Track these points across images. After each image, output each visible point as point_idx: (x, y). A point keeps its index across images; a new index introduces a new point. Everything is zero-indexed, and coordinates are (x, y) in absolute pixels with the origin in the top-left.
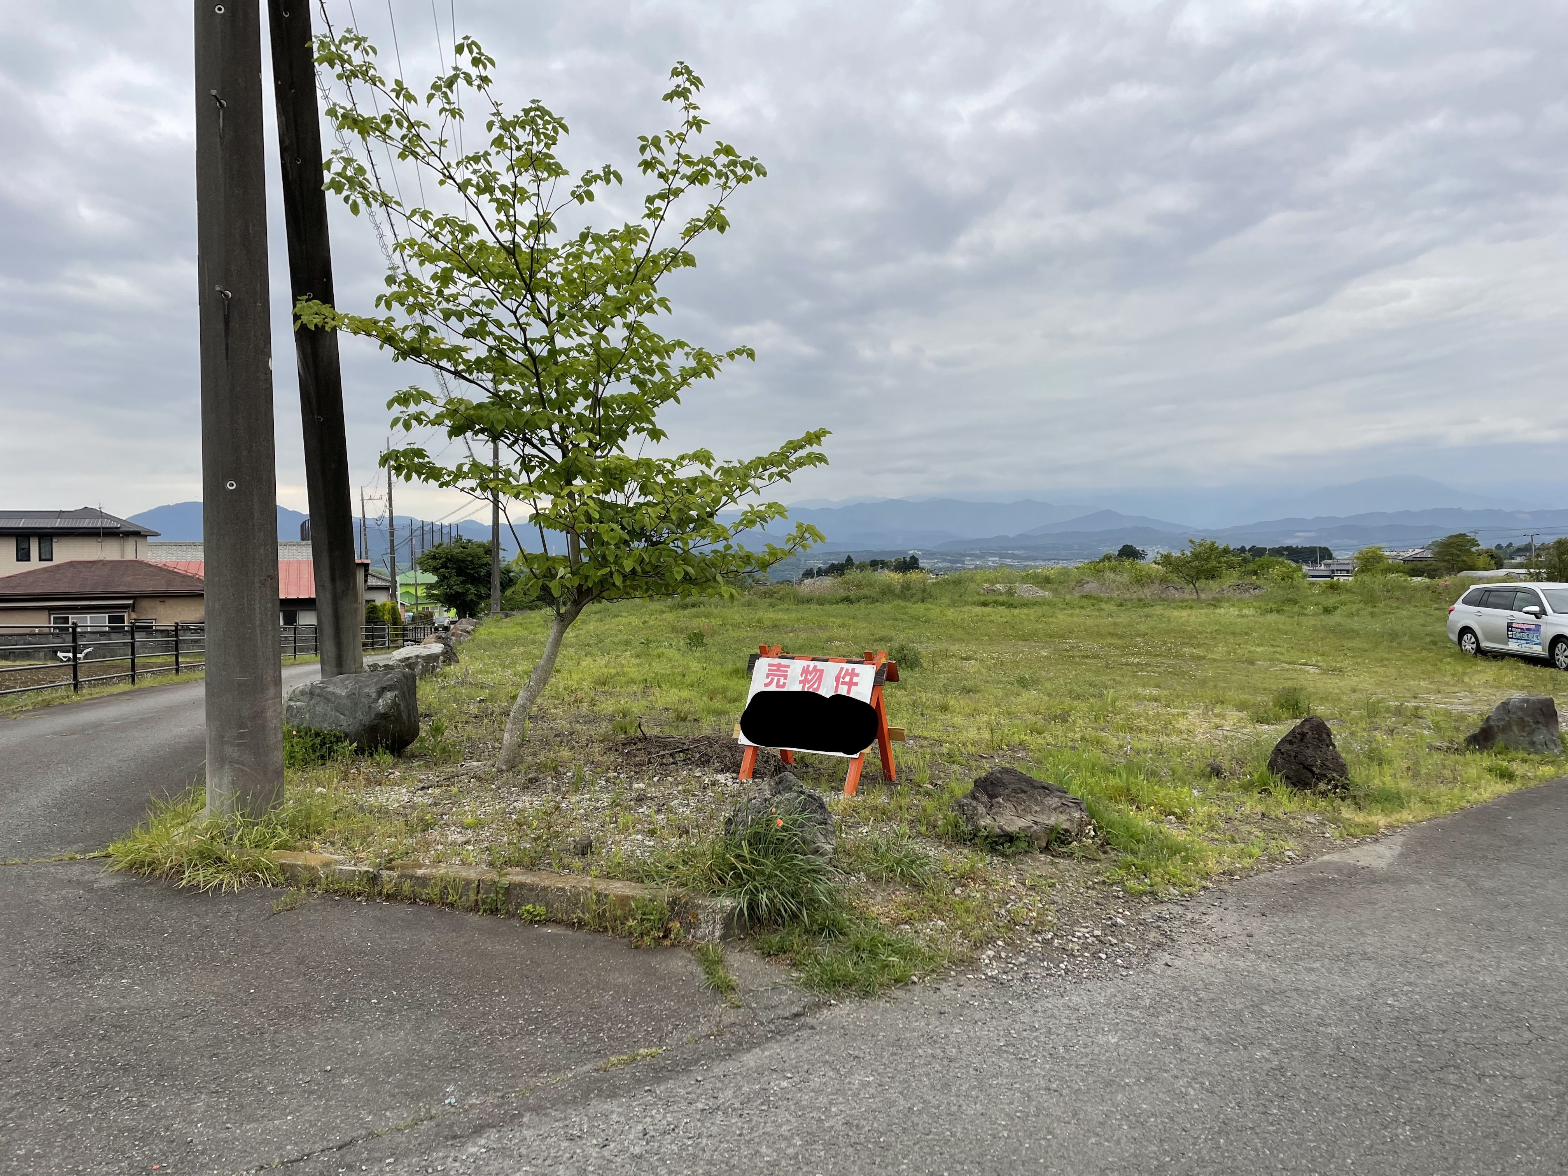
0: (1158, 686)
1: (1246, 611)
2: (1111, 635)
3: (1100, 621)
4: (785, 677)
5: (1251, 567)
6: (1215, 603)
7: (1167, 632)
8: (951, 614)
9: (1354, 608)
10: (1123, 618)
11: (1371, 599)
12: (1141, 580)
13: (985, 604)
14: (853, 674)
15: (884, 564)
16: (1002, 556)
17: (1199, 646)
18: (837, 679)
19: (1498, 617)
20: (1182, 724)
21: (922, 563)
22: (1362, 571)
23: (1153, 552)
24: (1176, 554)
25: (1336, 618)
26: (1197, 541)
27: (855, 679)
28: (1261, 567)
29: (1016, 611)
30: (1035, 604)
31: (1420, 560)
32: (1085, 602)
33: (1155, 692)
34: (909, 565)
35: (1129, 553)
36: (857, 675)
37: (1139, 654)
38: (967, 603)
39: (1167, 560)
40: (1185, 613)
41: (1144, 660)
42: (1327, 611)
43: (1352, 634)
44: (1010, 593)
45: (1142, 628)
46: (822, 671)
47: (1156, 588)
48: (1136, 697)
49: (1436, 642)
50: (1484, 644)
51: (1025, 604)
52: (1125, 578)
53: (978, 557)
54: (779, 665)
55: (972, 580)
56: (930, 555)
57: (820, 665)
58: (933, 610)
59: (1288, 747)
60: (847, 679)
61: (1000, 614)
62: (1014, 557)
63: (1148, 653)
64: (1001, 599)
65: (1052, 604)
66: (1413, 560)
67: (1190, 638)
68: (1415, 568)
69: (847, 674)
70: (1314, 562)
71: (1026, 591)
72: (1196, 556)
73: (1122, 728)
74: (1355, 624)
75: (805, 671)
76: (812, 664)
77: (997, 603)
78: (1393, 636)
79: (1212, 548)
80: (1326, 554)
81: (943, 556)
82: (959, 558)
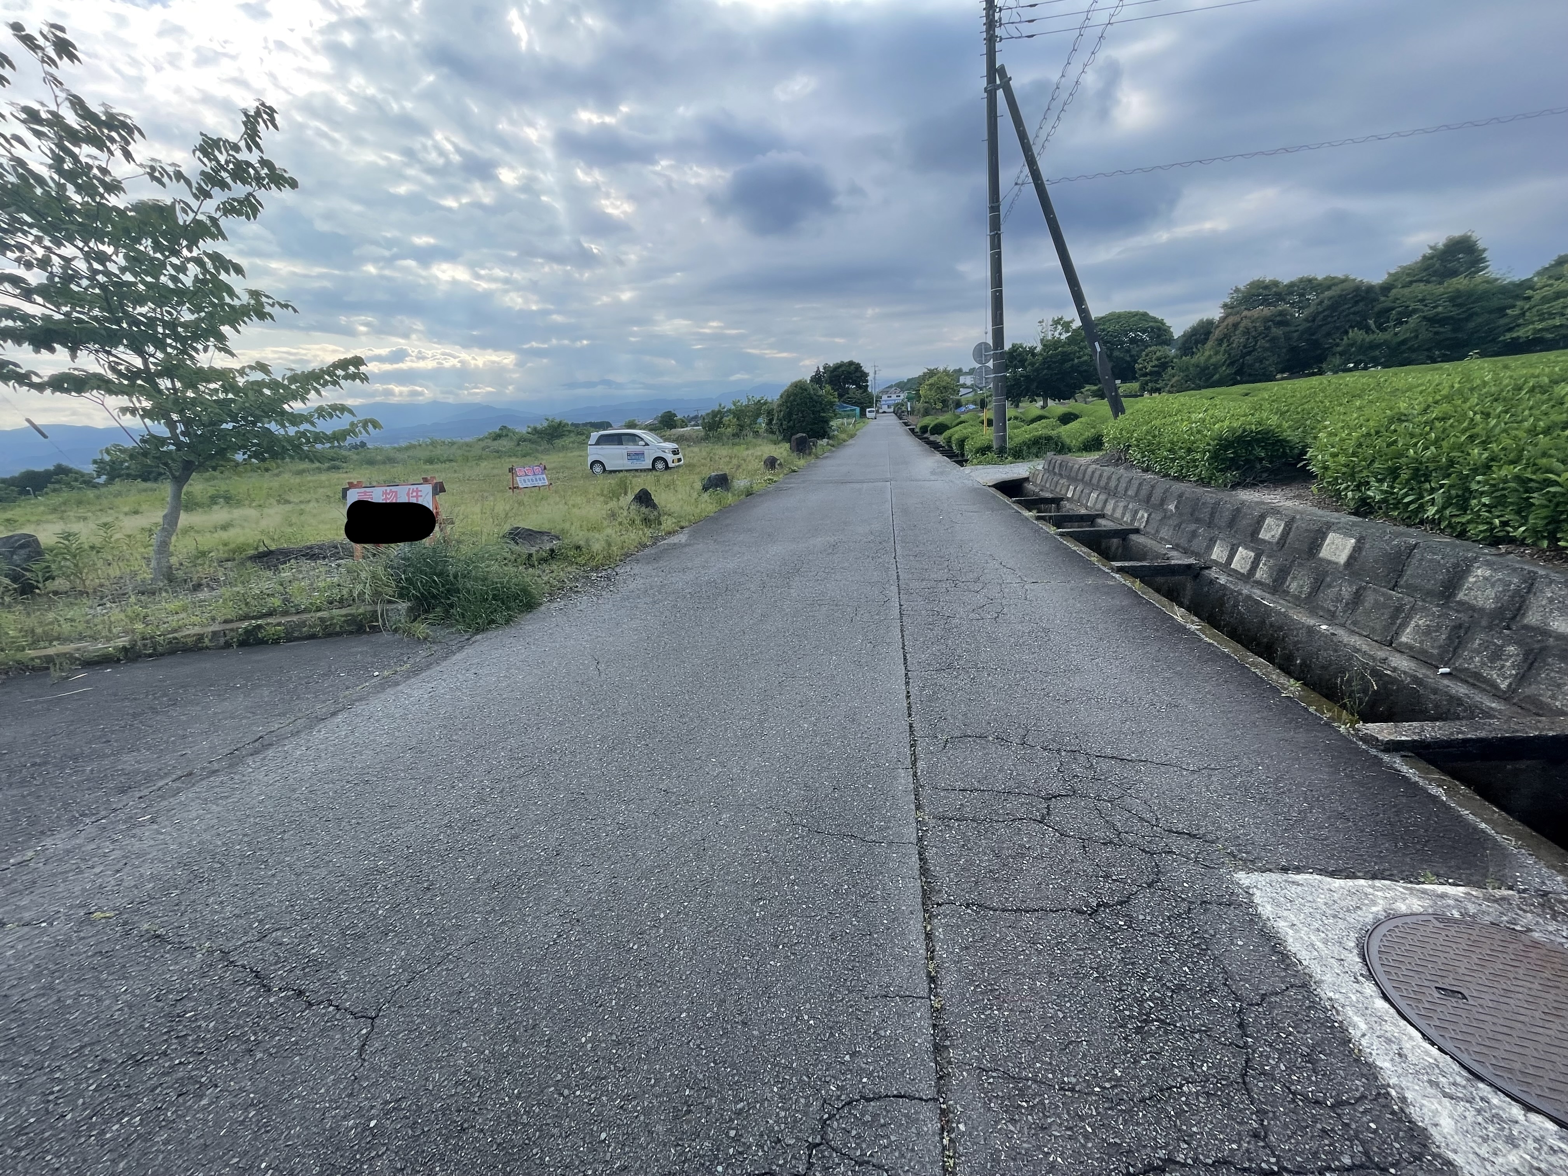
14: (418, 491)
18: (408, 494)
27: (420, 494)
36: (421, 491)
60: (414, 494)
69: (414, 491)
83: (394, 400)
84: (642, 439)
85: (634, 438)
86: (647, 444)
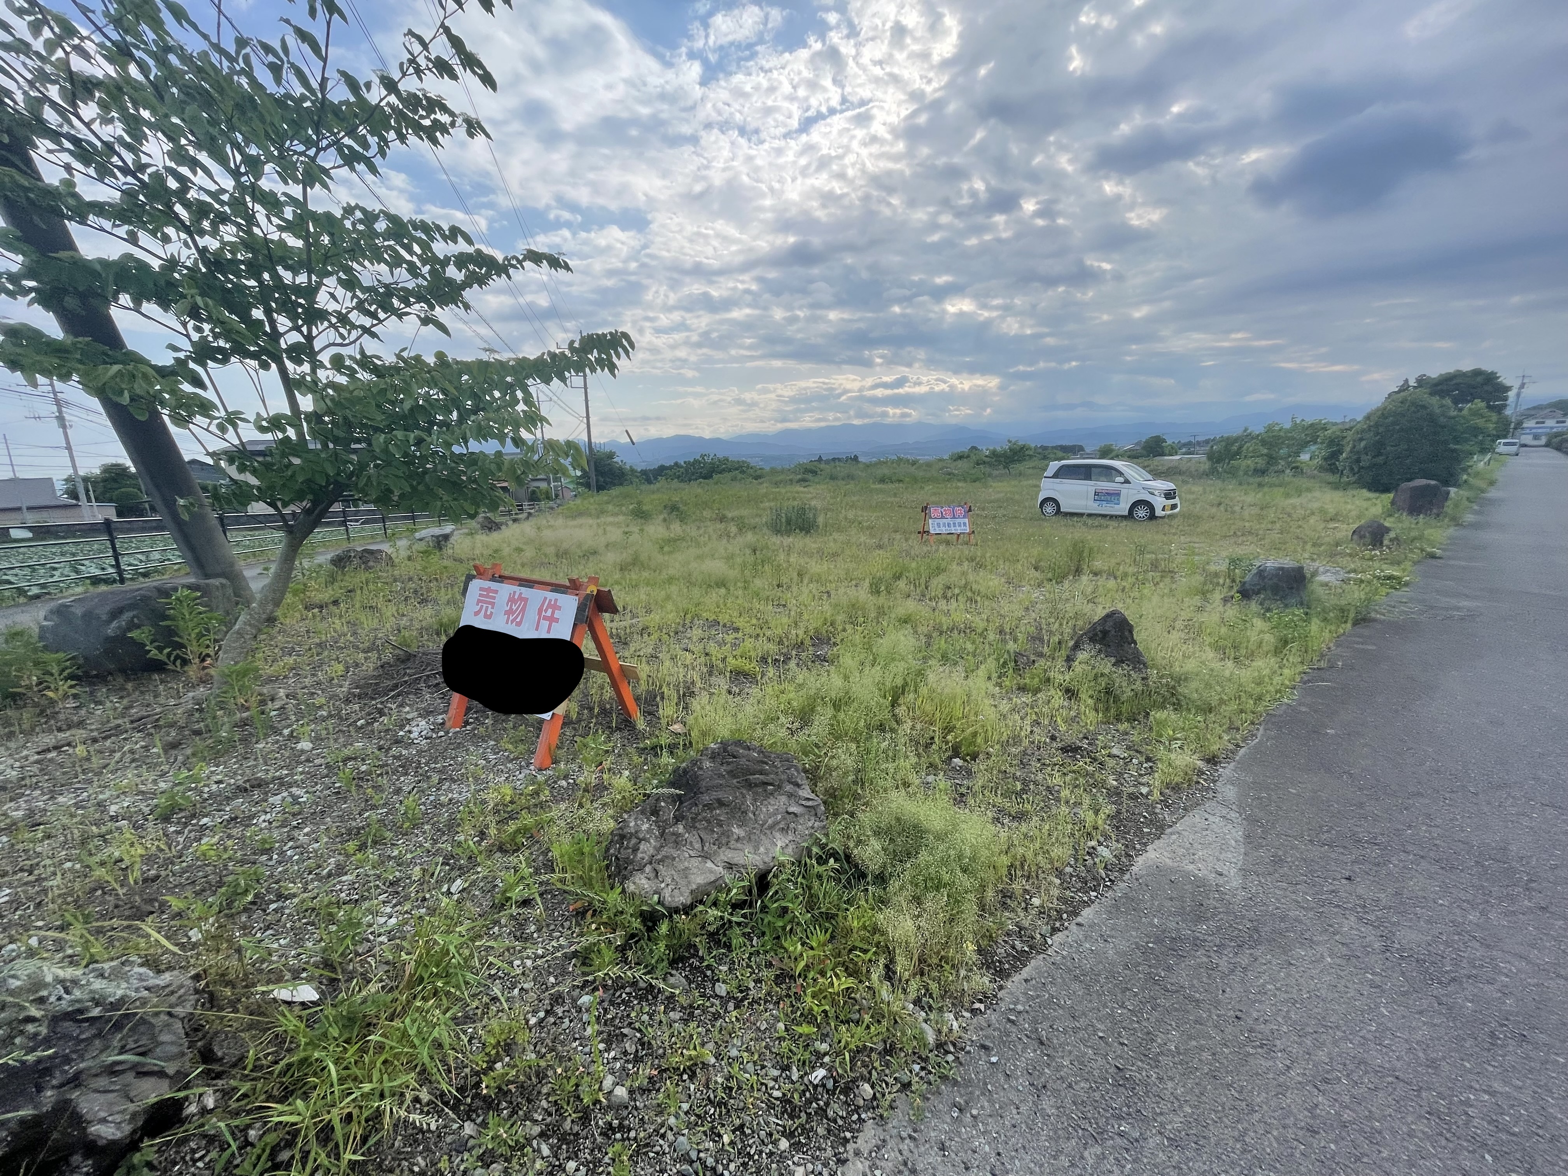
14: (555, 607)
27: (557, 613)
28: (1046, 456)
36: (559, 608)
46: (526, 600)
54: (489, 590)
57: (525, 591)
59: (1089, 644)
60: (549, 612)
69: (549, 606)
75: (511, 600)
76: (518, 590)
83: (888, 421)
84: (1121, 474)
85: (1109, 472)
86: (1127, 482)
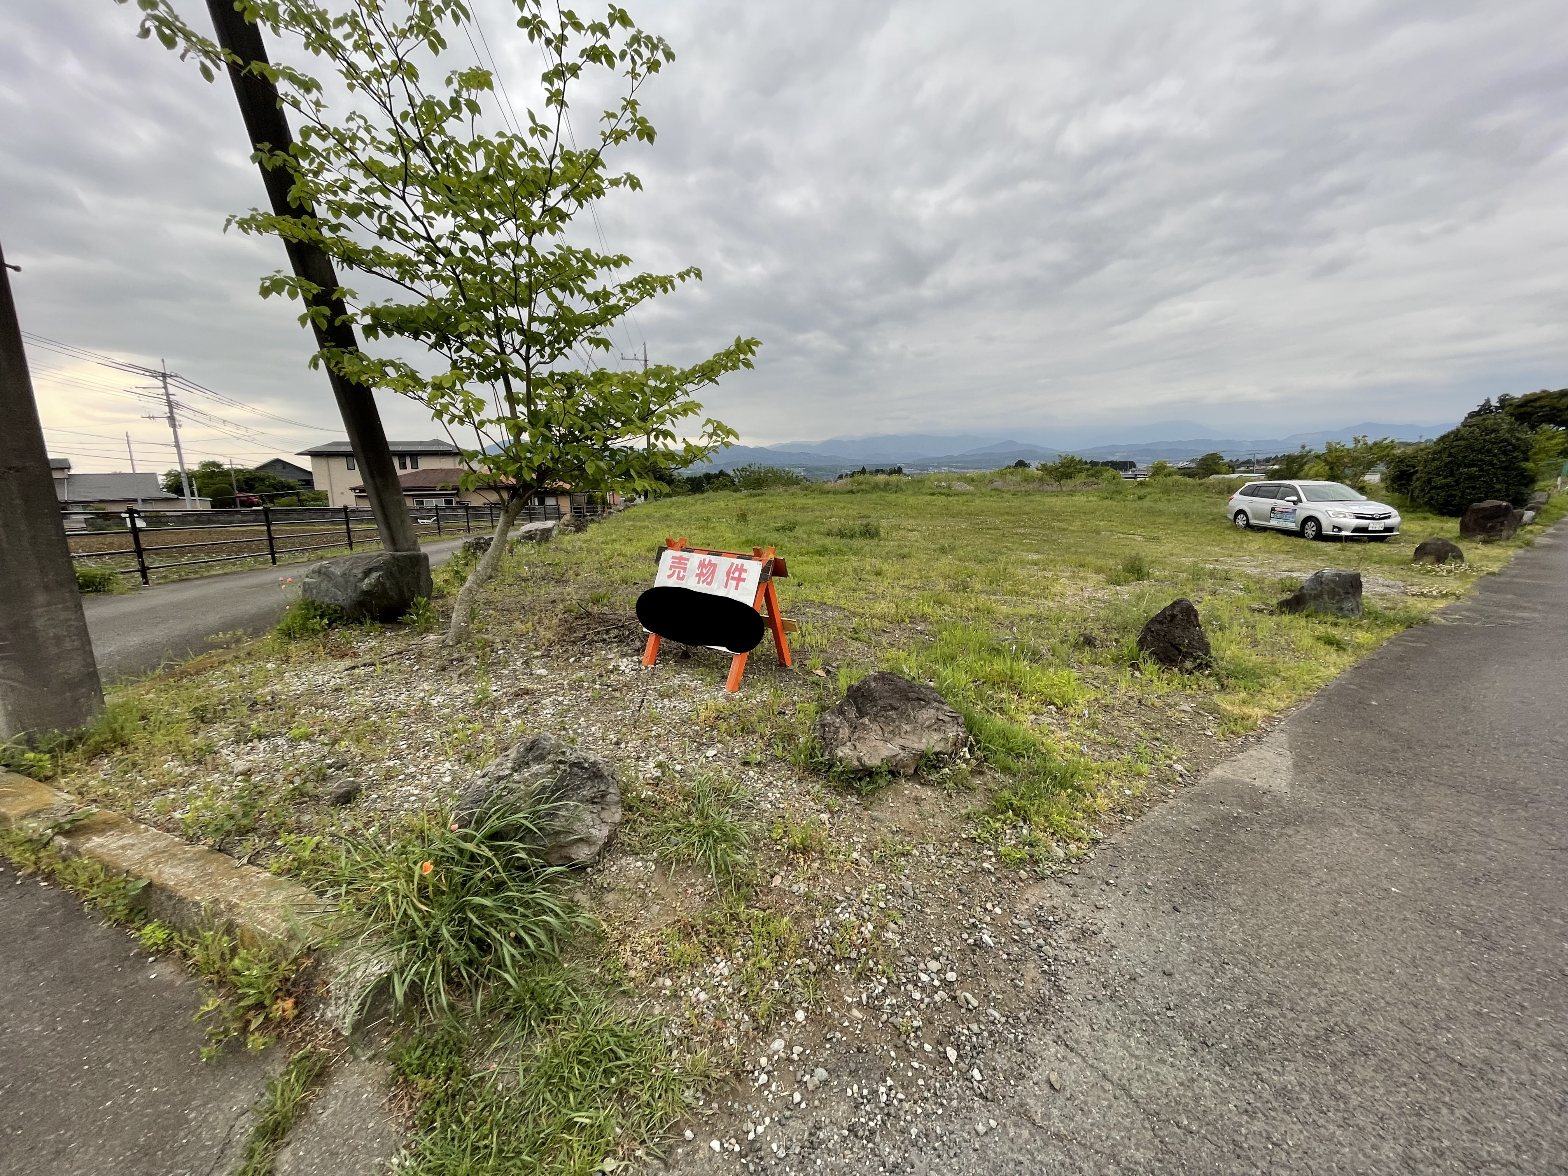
0: (1037, 552)
1: (1091, 498)
2: (1007, 513)
3: (1001, 504)
4: (685, 570)
5: (1091, 472)
6: (1072, 493)
7: (1042, 512)
8: (912, 500)
9: (1157, 496)
10: (1015, 503)
11: (1166, 491)
12: (1027, 480)
13: (933, 494)
14: (742, 570)
15: (883, 471)
16: (949, 467)
17: (1063, 521)
18: (728, 574)
19: (1264, 504)
20: (1057, 588)
21: (905, 471)
22: (1153, 475)
23: (1035, 464)
24: (1050, 464)
25: (1147, 503)
26: (1063, 455)
27: (743, 575)
28: (1097, 472)
29: (951, 499)
30: (964, 494)
31: (1189, 468)
32: (993, 493)
33: (1035, 557)
34: (899, 471)
35: (1021, 464)
36: (745, 571)
37: (1024, 526)
38: (922, 493)
39: (1044, 468)
40: (1054, 499)
41: (1028, 531)
42: (1140, 498)
43: (1160, 513)
44: (949, 487)
45: (1027, 509)
46: (715, 565)
47: (1036, 485)
48: (1023, 563)
49: (1216, 519)
50: (1253, 521)
51: (957, 494)
52: (1018, 478)
53: (936, 467)
54: (681, 558)
55: (929, 479)
56: (909, 466)
57: (714, 559)
58: (901, 498)
59: (1158, 627)
60: (736, 574)
61: (941, 500)
62: (956, 467)
63: (1030, 526)
64: (943, 491)
65: (973, 494)
66: (1184, 468)
67: (1056, 515)
68: (1186, 472)
69: (736, 569)
70: (1126, 470)
71: (959, 486)
72: (1063, 465)
73: (1010, 593)
74: (1160, 506)
75: (702, 565)
76: (708, 558)
77: (940, 493)
78: (1186, 515)
79: (1072, 460)
80: (1132, 465)
81: (916, 467)
82: (924, 468)
